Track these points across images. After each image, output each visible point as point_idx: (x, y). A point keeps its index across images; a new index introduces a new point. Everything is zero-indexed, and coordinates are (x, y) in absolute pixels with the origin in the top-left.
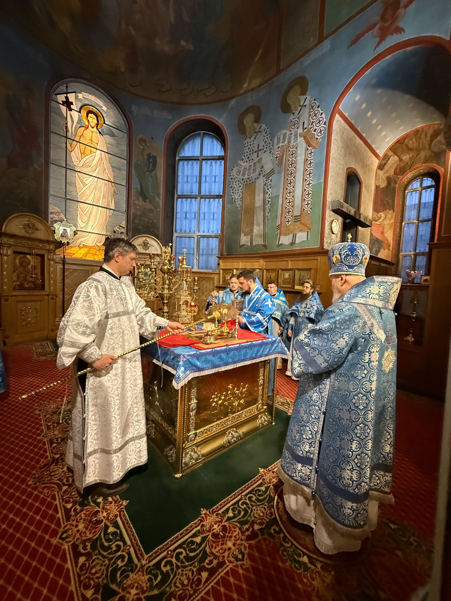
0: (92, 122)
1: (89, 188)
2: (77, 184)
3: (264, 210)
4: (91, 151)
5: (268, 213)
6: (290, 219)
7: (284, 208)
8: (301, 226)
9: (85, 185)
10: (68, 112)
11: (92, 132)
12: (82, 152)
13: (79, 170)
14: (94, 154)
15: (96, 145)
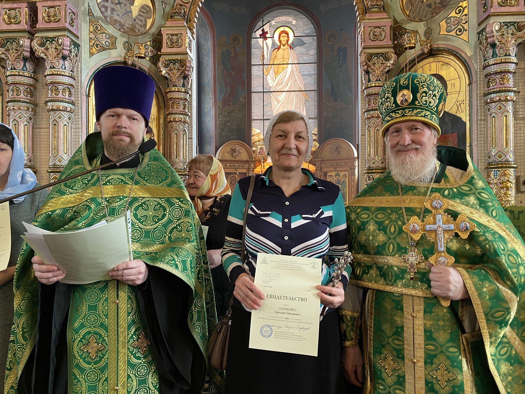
0: (284, 41)
1: (283, 104)
2: (272, 103)
4: (283, 68)
9: (278, 101)
10: (264, 42)
11: (284, 50)
12: (276, 72)
13: (274, 90)
14: (286, 70)
15: (286, 60)
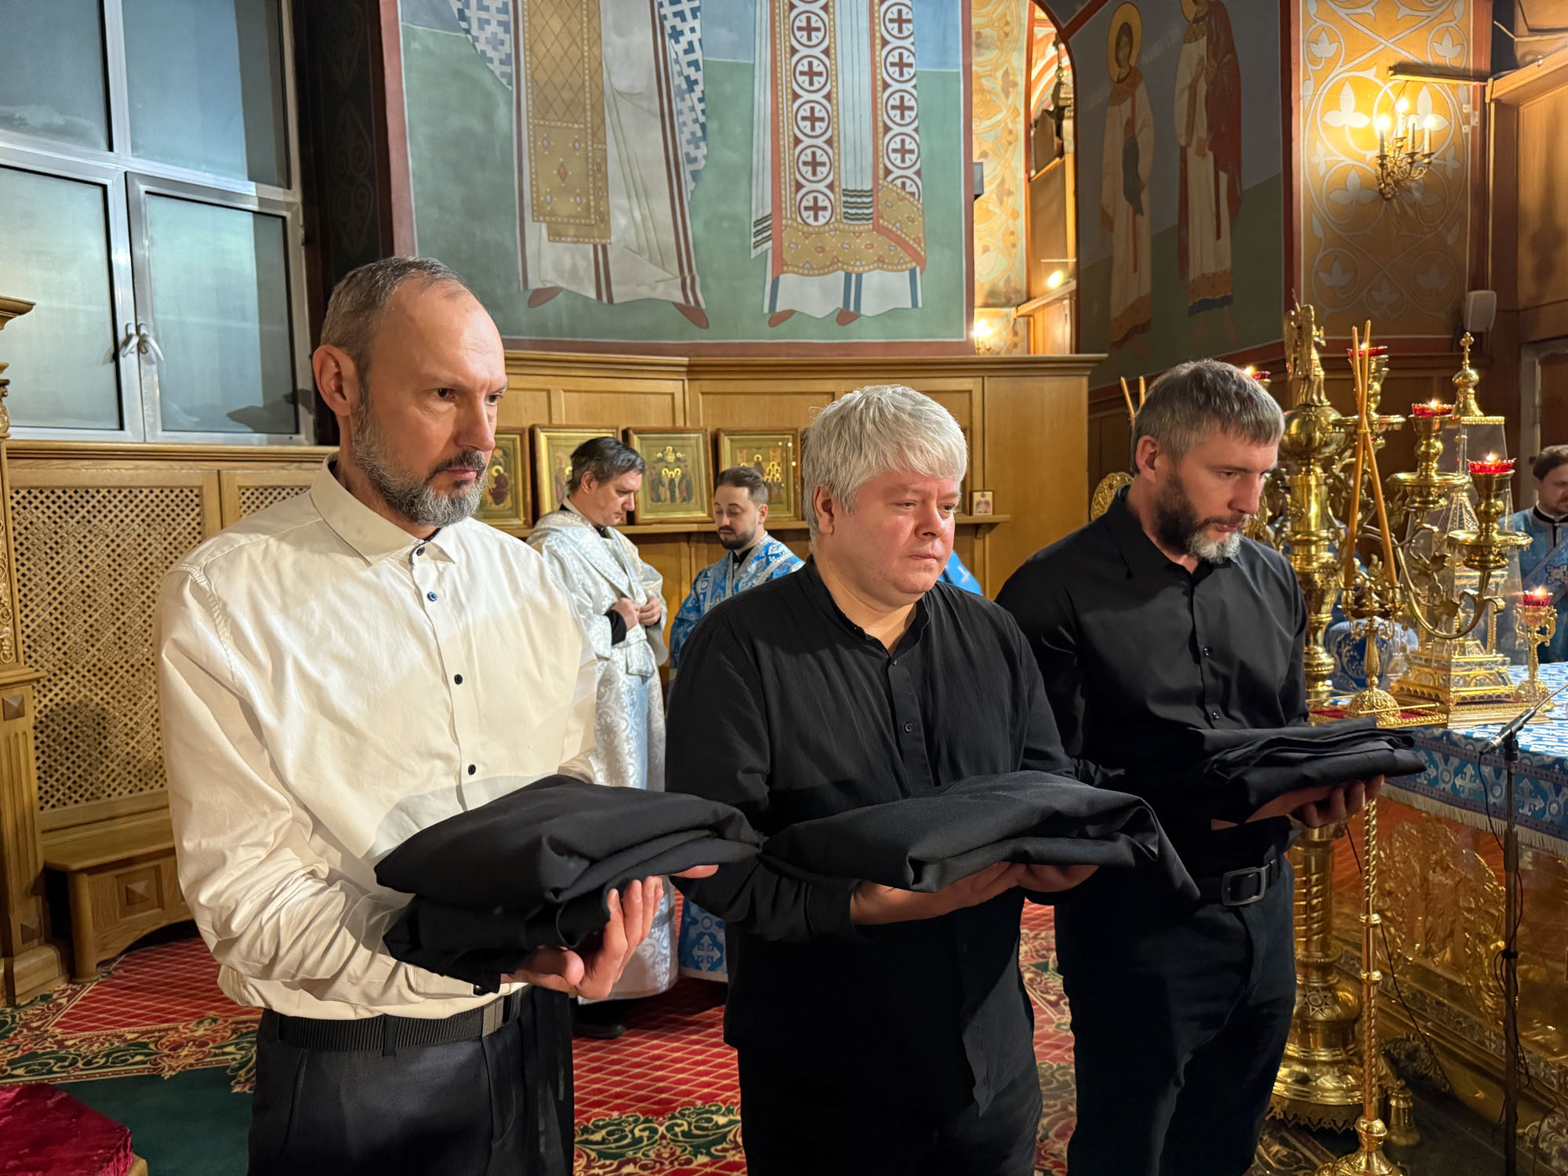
3: (667, 118)
5: (694, 141)
6: (822, 202)
7: (786, 141)
8: (882, 244)
